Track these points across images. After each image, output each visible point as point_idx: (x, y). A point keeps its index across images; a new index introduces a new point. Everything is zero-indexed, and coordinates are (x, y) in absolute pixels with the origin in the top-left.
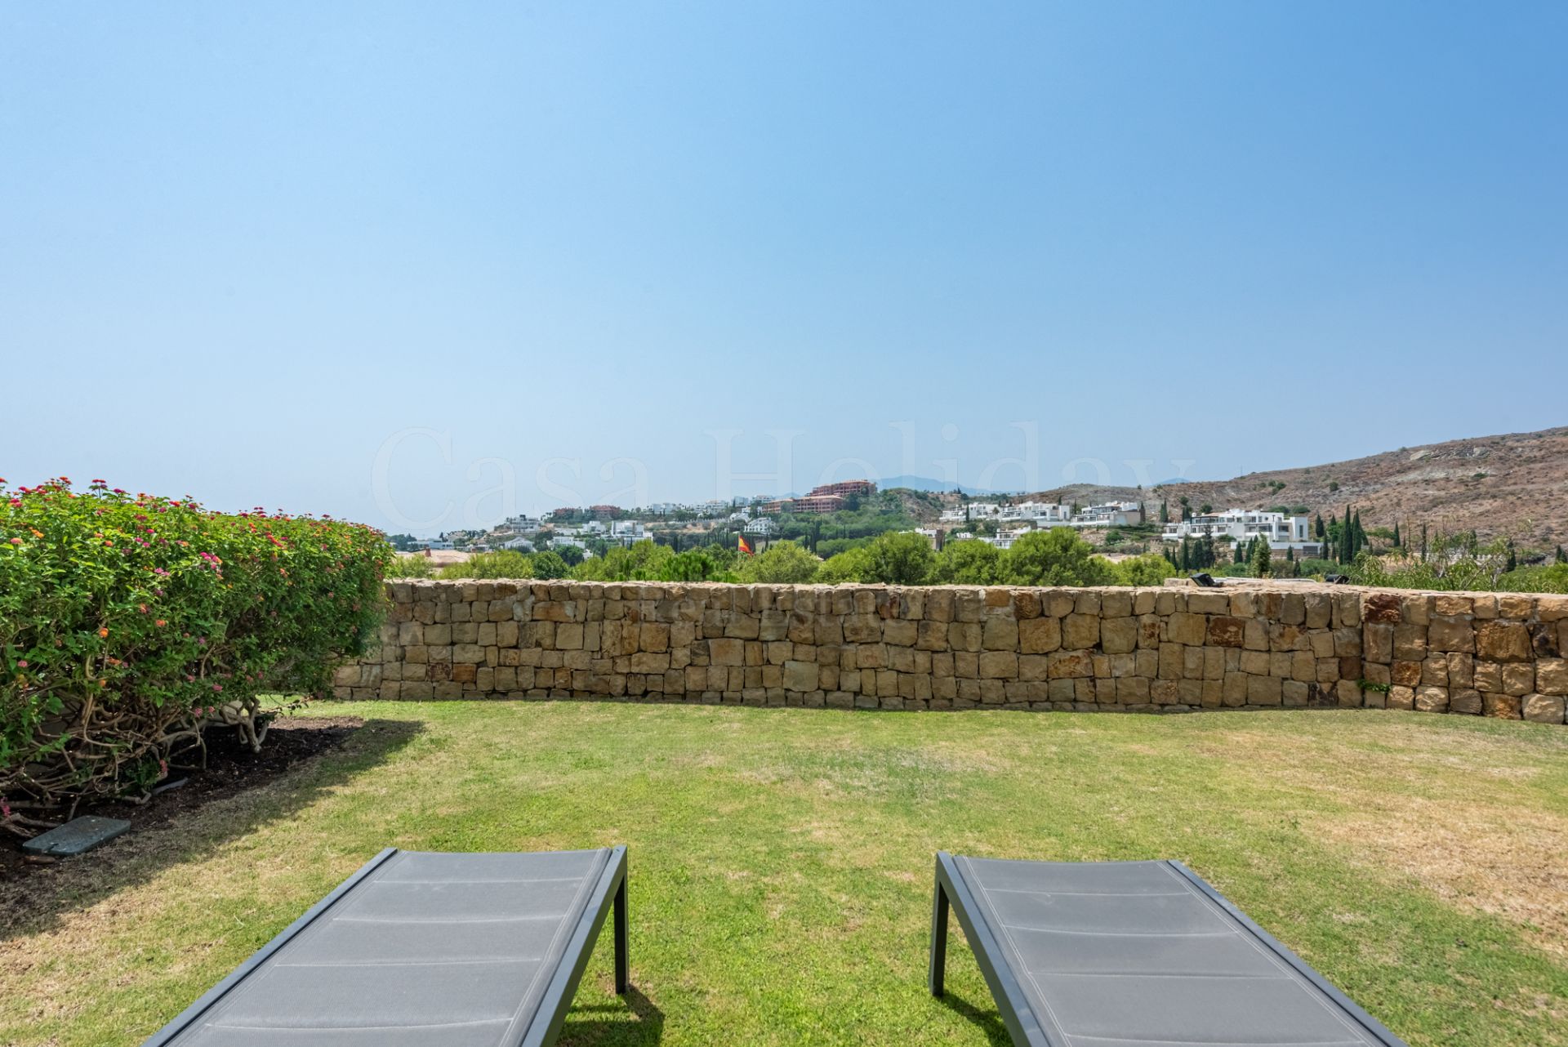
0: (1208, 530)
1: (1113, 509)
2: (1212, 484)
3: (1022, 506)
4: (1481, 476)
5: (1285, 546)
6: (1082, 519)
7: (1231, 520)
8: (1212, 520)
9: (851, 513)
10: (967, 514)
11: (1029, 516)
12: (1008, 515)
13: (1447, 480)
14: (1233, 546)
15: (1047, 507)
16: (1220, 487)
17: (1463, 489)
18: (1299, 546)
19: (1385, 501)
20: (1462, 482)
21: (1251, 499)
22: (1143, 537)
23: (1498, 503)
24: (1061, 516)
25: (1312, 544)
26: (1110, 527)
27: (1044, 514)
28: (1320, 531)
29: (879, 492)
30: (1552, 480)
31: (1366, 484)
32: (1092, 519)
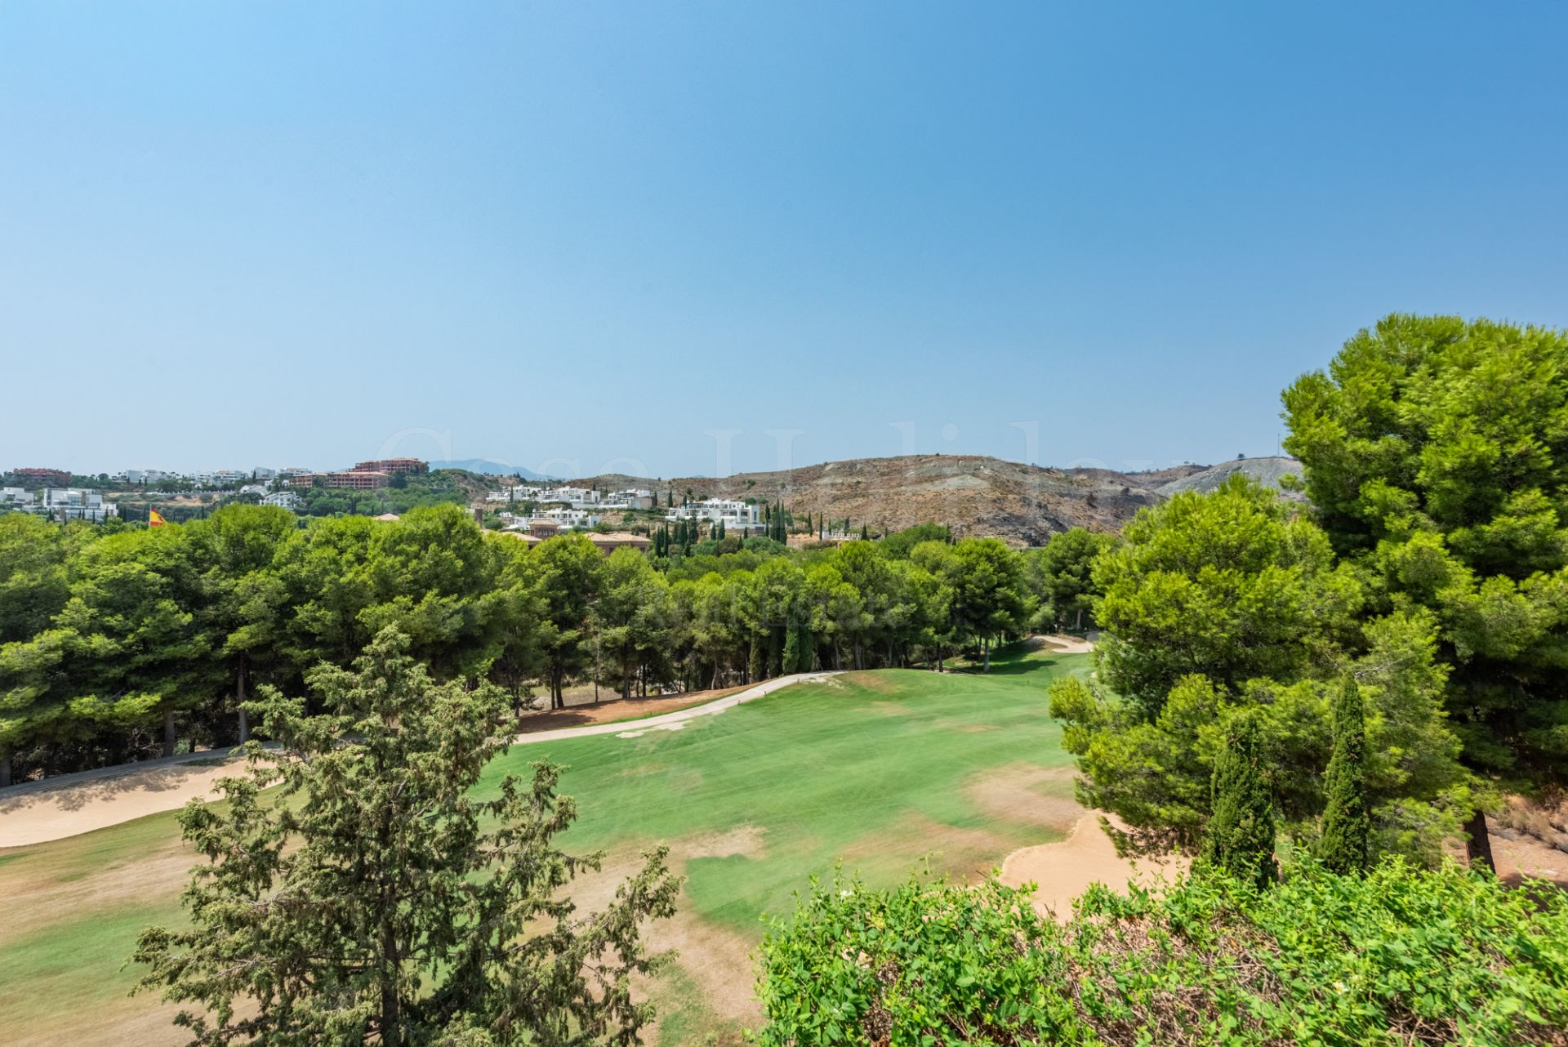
0: (694, 513)
1: (631, 495)
2: (710, 480)
3: (561, 490)
4: (859, 483)
5: (742, 527)
6: (607, 503)
7: (712, 506)
8: (699, 506)
9: (397, 490)
10: (512, 495)
11: (567, 499)
12: (548, 497)
13: (842, 484)
14: (711, 525)
15: (582, 492)
16: (714, 482)
17: (849, 491)
18: (752, 527)
19: (809, 497)
20: (849, 486)
21: (735, 492)
22: (651, 519)
23: (865, 500)
24: (593, 500)
25: (761, 525)
26: (628, 510)
27: (579, 497)
28: (768, 517)
29: (430, 471)
30: (892, 487)
31: (801, 484)
32: (615, 503)
